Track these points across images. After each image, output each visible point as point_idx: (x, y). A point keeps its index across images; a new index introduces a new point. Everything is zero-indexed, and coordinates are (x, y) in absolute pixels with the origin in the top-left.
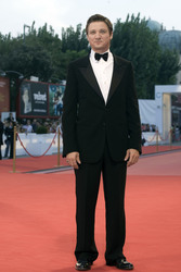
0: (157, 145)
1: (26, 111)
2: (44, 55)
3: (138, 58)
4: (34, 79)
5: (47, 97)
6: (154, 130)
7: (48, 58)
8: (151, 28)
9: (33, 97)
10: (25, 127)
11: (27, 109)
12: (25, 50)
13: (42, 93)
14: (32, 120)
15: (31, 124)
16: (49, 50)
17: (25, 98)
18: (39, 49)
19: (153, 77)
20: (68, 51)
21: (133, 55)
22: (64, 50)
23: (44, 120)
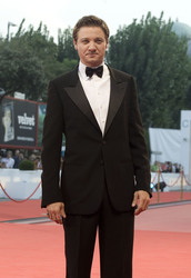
0: (182, 191)
1: (6, 139)
2: (34, 63)
3: (160, 72)
4: (20, 96)
5: (36, 121)
6: (177, 171)
7: (39, 68)
8: (178, 33)
9: (16, 120)
10: (4, 160)
11: (9, 136)
12: (9, 56)
13: (29, 116)
14: (14, 151)
15: (14, 156)
16: (41, 57)
17: (7, 121)
18: (28, 55)
19: (179, 99)
20: (66, 60)
21: (153, 68)
22: (60, 59)
23: (31, 152)
